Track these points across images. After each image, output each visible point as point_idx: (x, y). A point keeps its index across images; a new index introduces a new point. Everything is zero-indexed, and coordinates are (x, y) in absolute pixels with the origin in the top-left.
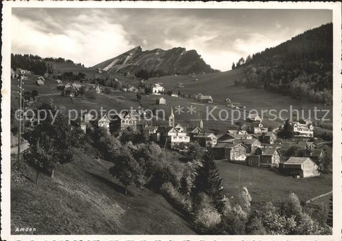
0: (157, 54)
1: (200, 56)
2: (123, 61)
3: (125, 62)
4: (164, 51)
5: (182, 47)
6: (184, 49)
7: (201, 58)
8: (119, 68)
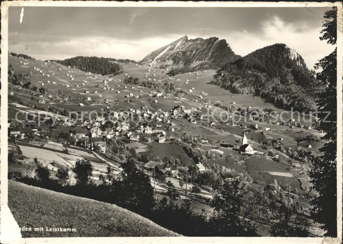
0: (198, 42)
1: (228, 44)
2: (174, 47)
3: (175, 48)
4: (203, 40)
5: (216, 37)
6: (217, 39)
7: (228, 46)
8: (171, 53)
